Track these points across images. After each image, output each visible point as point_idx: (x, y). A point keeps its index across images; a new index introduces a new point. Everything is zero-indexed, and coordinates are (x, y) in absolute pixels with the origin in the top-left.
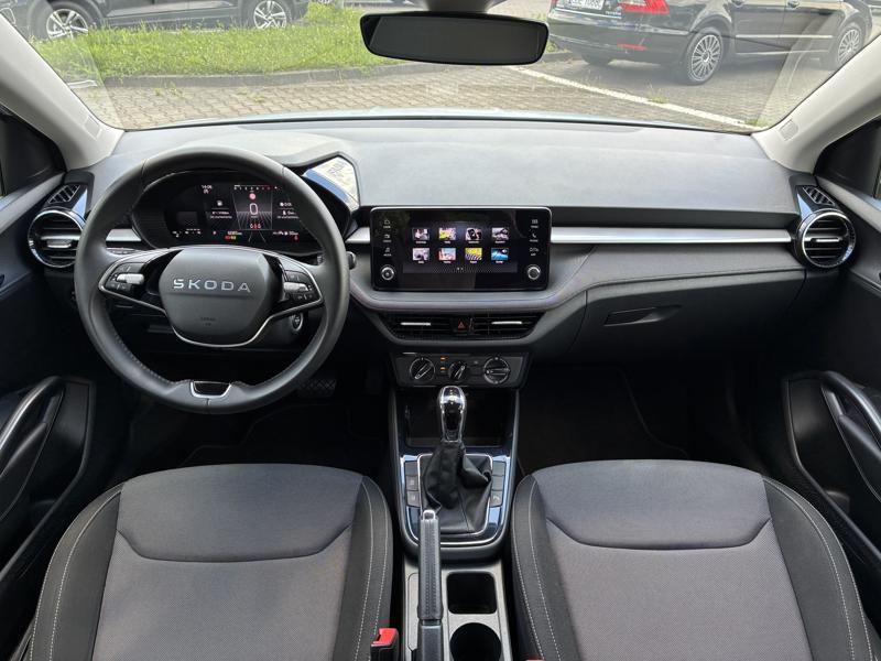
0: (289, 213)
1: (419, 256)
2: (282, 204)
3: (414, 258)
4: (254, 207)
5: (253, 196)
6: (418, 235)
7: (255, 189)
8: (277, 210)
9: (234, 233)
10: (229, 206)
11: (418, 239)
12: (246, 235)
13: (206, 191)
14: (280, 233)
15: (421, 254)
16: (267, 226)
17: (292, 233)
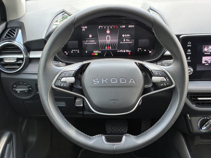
0: (127, 40)
1: (206, 61)
2: (123, 36)
3: (203, 62)
4: (108, 37)
5: (108, 32)
6: (206, 49)
7: (110, 28)
8: (121, 38)
9: (97, 52)
10: (95, 37)
11: (206, 52)
12: (103, 52)
13: (84, 30)
14: (121, 51)
15: (207, 60)
16: (115, 48)
17: (127, 51)
